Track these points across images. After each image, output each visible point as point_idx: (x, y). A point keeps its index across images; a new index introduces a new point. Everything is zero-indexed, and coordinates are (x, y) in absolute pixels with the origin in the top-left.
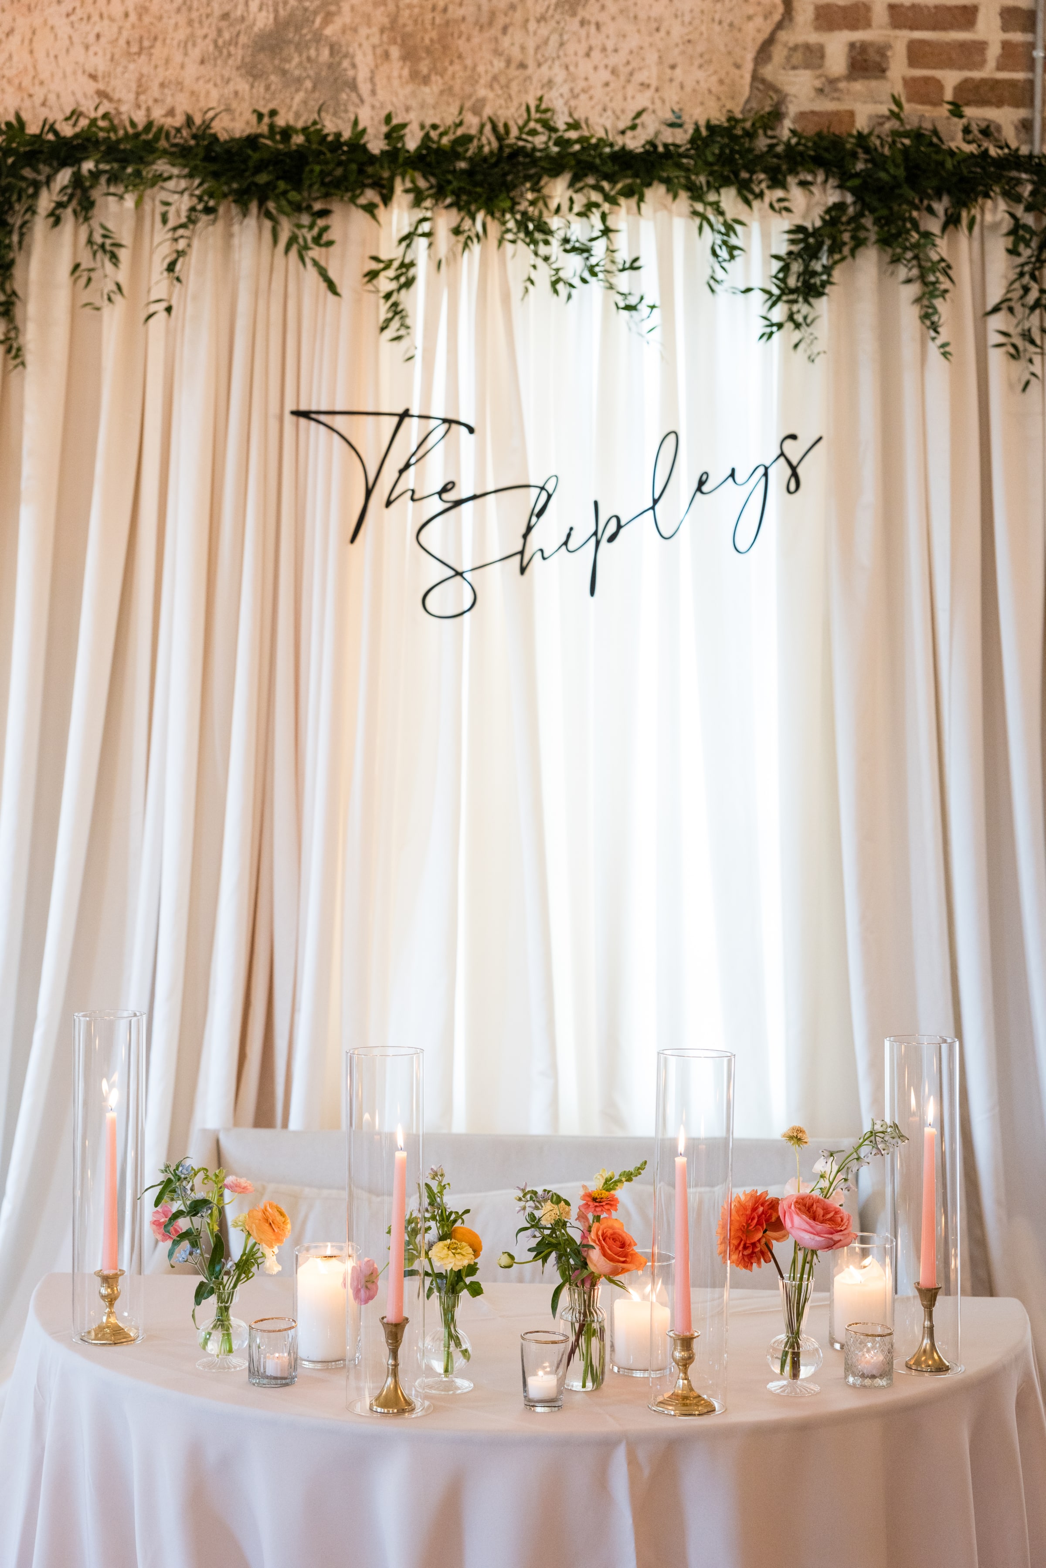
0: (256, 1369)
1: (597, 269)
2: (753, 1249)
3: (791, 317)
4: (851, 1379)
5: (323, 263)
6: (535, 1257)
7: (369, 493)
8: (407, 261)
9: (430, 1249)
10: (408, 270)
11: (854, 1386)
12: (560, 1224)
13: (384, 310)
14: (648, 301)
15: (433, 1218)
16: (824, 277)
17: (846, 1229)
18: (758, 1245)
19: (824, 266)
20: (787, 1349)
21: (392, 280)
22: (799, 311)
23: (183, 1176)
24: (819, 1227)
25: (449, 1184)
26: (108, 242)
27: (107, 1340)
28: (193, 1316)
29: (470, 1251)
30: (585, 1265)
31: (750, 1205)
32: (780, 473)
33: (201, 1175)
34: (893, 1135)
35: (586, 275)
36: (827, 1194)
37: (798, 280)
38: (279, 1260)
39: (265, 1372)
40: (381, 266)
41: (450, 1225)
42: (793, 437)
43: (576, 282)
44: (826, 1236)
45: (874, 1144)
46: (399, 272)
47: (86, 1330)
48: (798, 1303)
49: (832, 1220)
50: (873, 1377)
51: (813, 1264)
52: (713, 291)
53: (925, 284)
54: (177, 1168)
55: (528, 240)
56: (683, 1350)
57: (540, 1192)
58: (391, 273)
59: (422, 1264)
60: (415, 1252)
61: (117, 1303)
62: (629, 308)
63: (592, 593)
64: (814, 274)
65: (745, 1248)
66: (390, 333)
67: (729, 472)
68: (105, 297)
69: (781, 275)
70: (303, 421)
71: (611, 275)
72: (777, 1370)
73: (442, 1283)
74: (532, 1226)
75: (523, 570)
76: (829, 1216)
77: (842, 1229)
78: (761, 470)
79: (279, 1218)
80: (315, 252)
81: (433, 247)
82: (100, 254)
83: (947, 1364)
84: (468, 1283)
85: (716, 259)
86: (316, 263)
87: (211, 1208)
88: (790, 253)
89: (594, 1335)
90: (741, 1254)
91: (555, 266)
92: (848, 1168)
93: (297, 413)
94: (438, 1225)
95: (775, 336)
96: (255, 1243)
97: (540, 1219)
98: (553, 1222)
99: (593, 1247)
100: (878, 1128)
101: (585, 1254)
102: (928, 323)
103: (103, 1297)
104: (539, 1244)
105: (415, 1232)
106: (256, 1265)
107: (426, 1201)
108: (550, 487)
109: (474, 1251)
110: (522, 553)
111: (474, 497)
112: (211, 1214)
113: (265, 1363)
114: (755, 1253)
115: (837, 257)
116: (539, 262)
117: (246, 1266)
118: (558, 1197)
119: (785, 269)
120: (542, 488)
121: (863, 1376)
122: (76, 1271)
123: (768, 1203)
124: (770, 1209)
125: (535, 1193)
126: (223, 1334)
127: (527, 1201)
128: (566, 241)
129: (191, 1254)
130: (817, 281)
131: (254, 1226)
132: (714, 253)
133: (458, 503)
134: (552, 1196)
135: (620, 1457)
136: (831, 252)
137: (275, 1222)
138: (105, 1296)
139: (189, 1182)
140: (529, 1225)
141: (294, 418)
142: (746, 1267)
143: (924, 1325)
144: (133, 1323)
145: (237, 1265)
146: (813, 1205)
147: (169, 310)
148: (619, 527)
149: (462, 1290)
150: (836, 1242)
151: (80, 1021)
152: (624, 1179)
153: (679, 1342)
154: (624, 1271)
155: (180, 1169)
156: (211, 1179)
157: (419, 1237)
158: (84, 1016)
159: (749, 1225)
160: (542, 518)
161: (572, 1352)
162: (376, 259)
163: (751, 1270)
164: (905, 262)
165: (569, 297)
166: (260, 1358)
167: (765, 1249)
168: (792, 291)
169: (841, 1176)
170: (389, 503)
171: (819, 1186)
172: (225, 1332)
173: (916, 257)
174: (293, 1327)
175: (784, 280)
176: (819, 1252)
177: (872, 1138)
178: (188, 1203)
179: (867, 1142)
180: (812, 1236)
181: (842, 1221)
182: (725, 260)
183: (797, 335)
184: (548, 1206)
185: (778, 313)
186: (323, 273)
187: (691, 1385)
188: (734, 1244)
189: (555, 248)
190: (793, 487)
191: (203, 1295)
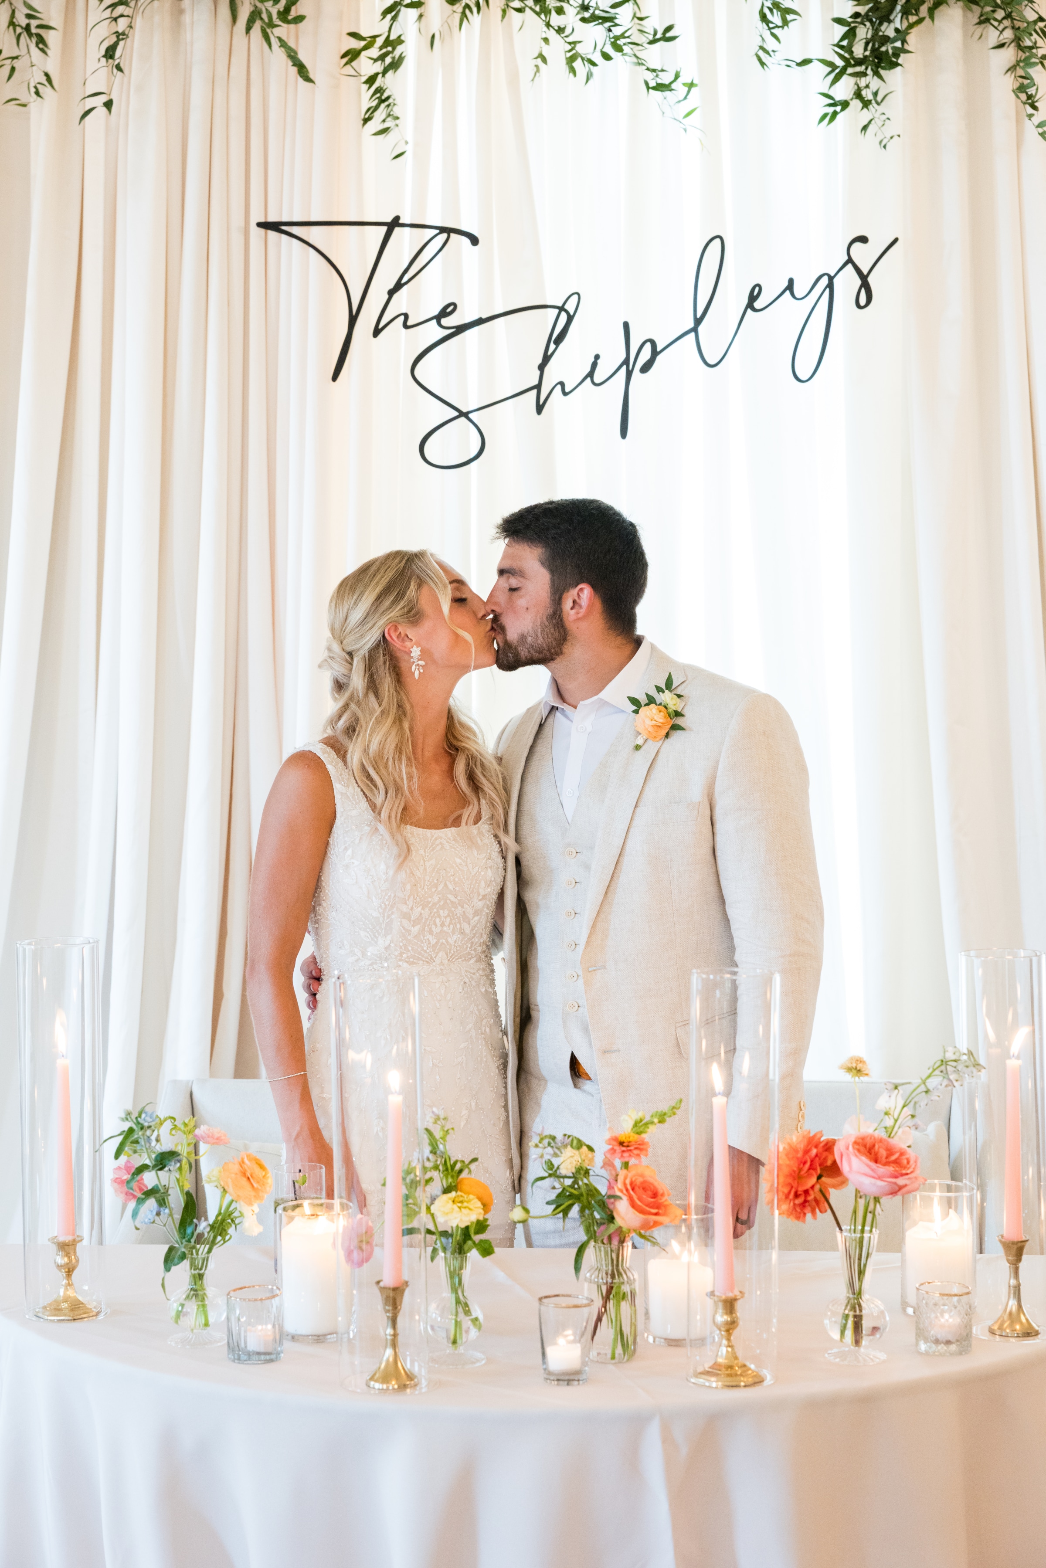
0: (236, 1344)
1: (621, 42)
2: (805, 1197)
3: (858, 95)
4: (923, 1347)
5: (292, 44)
6: (554, 1210)
7: (353, 320)
8: (392, 37)
9: (432, 1203)
10: (394, 49)
11: (927, 1353)
12: (583, 1172)
13: (366, 99)
14: (685, 78)
15: (436, 1168)
16: (898, 44)
17: (912, 1172)
18: (811, 1192)
19: (897, 30)
20: (847, 1312)
21: (375, 60)
22: (867, 86)
23: (146, 1124)
24: (882, 1170)
25: (453, 1129)
26: (34, 23)
27: (65, 1315)
28: (163, 1285)
29: (479, 1204)
30: (611, 1219)
31: (802, 1146)
32: (847, 283)
33: (168, 1125)
34: (967, 1064)
35: (609, 50)
36: (891, 1133)
37: (866, 49)
38: (261, 1220)
39: (246, 1347)
40: (363, 43)
41: (455, 1175)
42: (863, 239)
43: (597, 58)
44: (889, 1180)
45: (945, 1074)
46: (384, 50)
47: (41, 1306)
48: (860, 1259)
49: (896, 1162)
50: (948, 1342)
51: (877, 1213)
52: (762, 64)
53: (1020, 48)
54: (140, 1116)
55: (537, 9)
56: (726, 1314)
57: (559, 1137)
58: (374, 52)
59: (423, 1220)
60: (415, 1207)
61: (75, 1275)
62: (660, 87)
63: (624, 433)
64: (886, 40)
65: (797, 1196)
66: (375, 125)
67: (786, 284)
68: (33, 90)
69: (845, 43)
70: (272, 234)
71: (640, 48)
72: (836, 1336)
73: (448, 1243)
74: (550, 1175)
75: (540, 409)
76: (893, 1158)
77: (908, 1172)
78: (825, 281)
79: (258, 1172)
80: (282, 30)
81: (423, 19)
82: (24, 38)
83: (1037, 1328)
84: (477, 1242)
85: (764, 25)
86: (283, 44)
87: (180, 1161)
88: (856, 15)
89: (623, 1298)
90: (792, 1204)
91: (570, 39)
92: (915, 1103)
93: (265, 225)
94: (442, 1175)
95: (839, 117)
96: (232, 1201)
97: (558, 1168)
98: (574, 1171)
99: (620, 1198)
100: (950, 1056)
101: (611, 1207)
102: (1023, 97)
103: (60, 1267)
104: (559, 1196)
105: (414, 1184)
106: (233, 1226)
107: (427, 1150)
108: (570, 307)
109: (484, 1205)
110: (538, 387)
111: (480, 322)
112: (180, 1168)
113: (245, 1337)
114: (808, 1201)
115: (913, 19)
116: (552, 34)
117: (220, 1228)
118: (579, 1141)
119: (851, 34)
120: (561, 309)
121: (937, 1342)
122: (27, 1241)
123: (822, 1145)
124: (826, 1150)
125: (554, 1138)
126: (198, 1305)
127: (545, 1148)
128: (585, 8)
129: (158, 1214)
130: (888, 48)
131: (230, 1180)
132: (764, 18)
133: (460, 329)
134: (572, 1140)
135: (653, 1436)
136: (905, 13)
137: (254, 1175)
138: (61, 1266)
139: (153, 1131)
140: (546, 1175)
141: (262, 231)
142: (798, 1218)
143: (1009, 1283)
144: (94, 1298)
145: (212, 1227)
146: (874, 1146)
147: (108, 105)
148: (655, 353)
149: (470, 1250)
150: (901, 1188)
151: (24, 950)
152: (656, 1120)
153: (720, 1305)
154: (656, 1224)
155: (143, 1116)
156: (180, 1129)
157: (420, 1189)
158: (29, 944)
159: (800, 1170)
160: (561, 346)
161: (599, 1319)
162: (354, 35)
163: (804, 1221)
164: (996, 24)
165: (589, 76)
166: (239, 1330)
167: (820, 1197)
168: (859, 62)
169: (908, 1111)
170: (377, 332)
171: (883, 1125)
172: (200, 1303)
173: (1008, 16)
174: (277, 1295)
175: (849, 49)
176: (882, 1201)
177: (943, 1068)
178: (154, 1156)
179: (937, 1072)
180: (873, 1180)
181: (908, 1162)
182: (777, 27)
183: (865, 116)
184: (569, 1152)
185: (844, 89)
186: (293, 56)
187: (735, 1353)
188: (783, 1192)
189: (571, 18)
190: (863, 300)
191: (172, 1260)
